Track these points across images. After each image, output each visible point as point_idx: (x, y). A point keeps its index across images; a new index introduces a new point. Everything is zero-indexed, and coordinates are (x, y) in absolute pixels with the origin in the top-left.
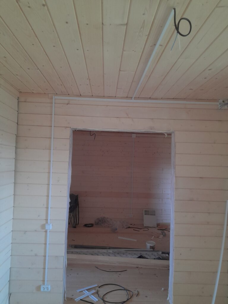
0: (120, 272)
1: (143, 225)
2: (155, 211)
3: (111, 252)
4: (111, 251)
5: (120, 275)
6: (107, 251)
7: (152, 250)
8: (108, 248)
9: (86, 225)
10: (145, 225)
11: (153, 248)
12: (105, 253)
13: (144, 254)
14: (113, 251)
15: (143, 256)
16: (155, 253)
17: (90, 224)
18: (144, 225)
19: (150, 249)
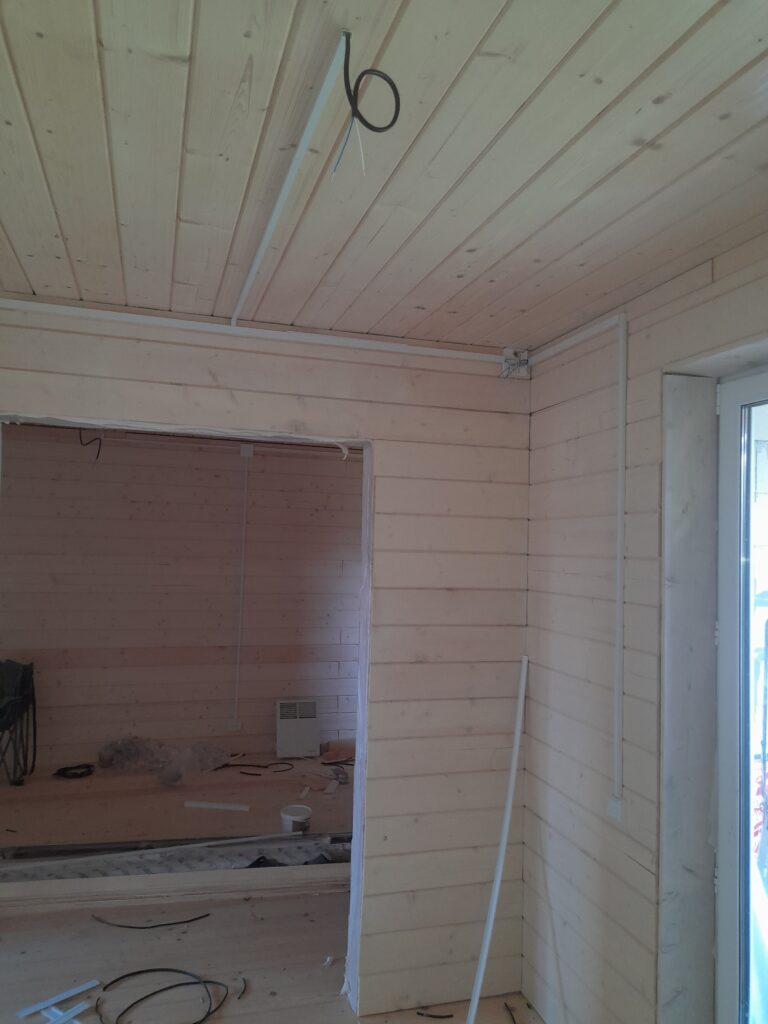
0: (185, 925)
1: (275, 753)
2: (314, 704)
3: (157, 857)
4: (153, 855)
5: (184, 933)
6: (141, 856)
7: (301, 833)
8: (144, 845)
9: (63, 773)
10: (279, 755)
11: (302, 827)
12: (130, 863)
13: (271, 851)
14: (161, 853)
15: (268, 858)
16: (309, 844)
17: (78, 767)
18: (278, 752)
19: (294, 830)
